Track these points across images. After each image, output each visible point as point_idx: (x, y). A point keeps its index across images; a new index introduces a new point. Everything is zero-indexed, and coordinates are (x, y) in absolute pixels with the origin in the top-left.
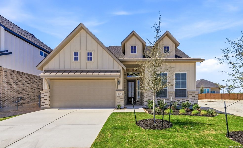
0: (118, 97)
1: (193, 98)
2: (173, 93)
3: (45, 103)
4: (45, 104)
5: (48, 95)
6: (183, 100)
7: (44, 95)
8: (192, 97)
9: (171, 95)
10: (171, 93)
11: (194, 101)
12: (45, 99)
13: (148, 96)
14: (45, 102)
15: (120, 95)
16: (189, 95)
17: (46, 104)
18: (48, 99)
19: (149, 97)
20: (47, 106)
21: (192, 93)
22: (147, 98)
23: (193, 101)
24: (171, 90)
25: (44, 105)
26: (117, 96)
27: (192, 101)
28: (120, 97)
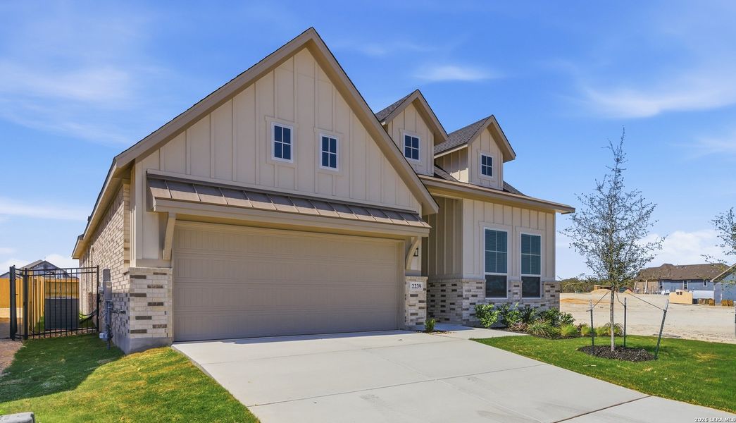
0: (412, 296)
2: (518, 286)
3: (151, 322)
4: (154, 327)
5: (166, 287)
7: (149, 287)
8: (551, 296)
9: (515, 292)
10: (513, 286)
12: (150, 304)
14: (150, 318)
15: (419, 290)
16: (545, 291)
17: (157, 323)
18: (168, 303)
19: (473, 296)
20: (161, 333)
21: (551, 287)
24: (515, 278)
25: (144, 331)
26: (411, 293)
28: (417, 295)
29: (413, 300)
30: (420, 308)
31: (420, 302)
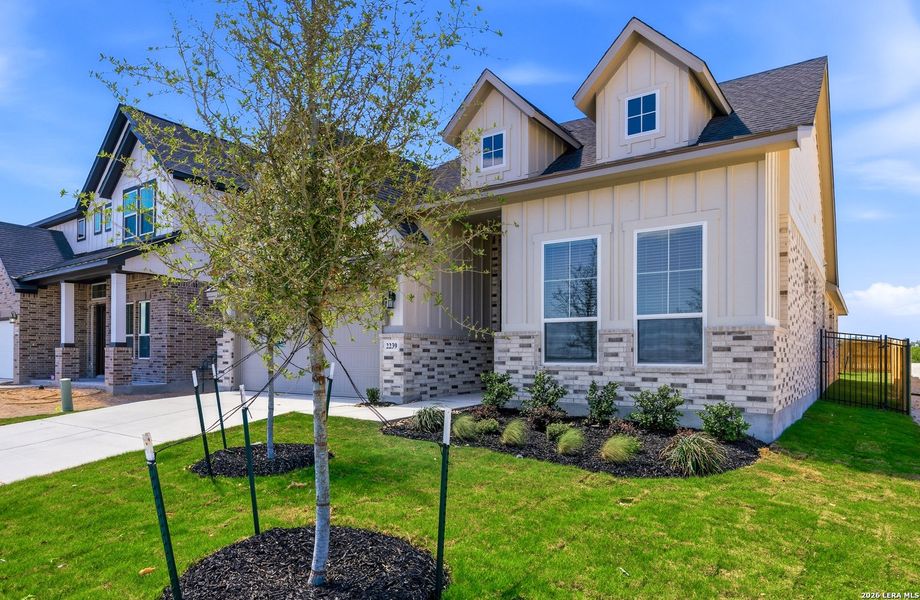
0: (386, 358)
1: (738, 365)
2: (621, 340)
5: (229, 351)
6: (679, 380)
7: (223, 351)
8: (736, 360)
9: (611, 351)
10: (611, 340)
11: (744, 387)
12: (224, 362)
13: (510, 355)
14: (223, 372)
15: (394, 351)
16: (716, 349)
17: (226, 376)
18: (230, 361)
19: (512, 359)
20: (227, 382)
21: (735, 339)
22: (504, 363)
23: (737, 382)
24: (614, 324)
25: (222, 381)
26: (385, 354)
27: (730, 387)
28: (392, 358)
29: (388, 364)
30: (396, 374)
31: (396, 366)
